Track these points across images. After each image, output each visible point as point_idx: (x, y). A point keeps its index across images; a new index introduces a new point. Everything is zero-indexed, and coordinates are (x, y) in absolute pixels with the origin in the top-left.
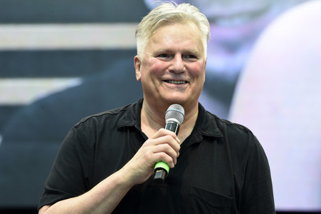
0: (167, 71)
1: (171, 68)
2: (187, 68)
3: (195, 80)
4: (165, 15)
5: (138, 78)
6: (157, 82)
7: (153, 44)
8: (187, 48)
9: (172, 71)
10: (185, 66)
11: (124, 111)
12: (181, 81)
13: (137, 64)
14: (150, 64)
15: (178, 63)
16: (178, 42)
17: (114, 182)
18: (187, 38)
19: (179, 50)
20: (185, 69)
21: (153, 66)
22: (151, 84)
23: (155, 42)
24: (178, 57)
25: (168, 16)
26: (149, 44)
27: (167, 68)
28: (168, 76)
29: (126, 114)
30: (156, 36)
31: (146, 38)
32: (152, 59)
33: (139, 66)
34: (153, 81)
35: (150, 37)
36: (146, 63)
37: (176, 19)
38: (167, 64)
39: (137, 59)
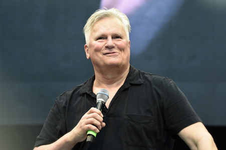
0: (104, 47)
1: (106, 45)
2: (116, 45)
5: (88, 58)
8: (115, 32)
9: (107, 47)
10: (114, 43)
15: (110, 42)
16: (109, 29)
17: (65, 140)
19: (110, 34)
20: (114, 45)
21: (96, 46)
23: (95, 31)
24: (110, 38)
38: (103, 43)
39: (86, 46)
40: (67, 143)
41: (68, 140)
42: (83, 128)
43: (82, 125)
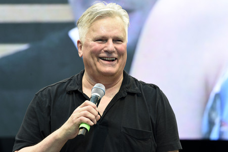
0: (103, 51)
1: (106, 49)
2: (116, 49)
3: (121, 57)
4: (101, 12)
5: (80, 55)
6: (96, 59)
7: (92, 32)
8: (116, 35)
9: (106, 51)
10: (115, 47)
11: (70, 80)
12: (112, 58)
13: (80, 45)
14: (91, 46)
15: (111, 46)
18: (116, 28)
19: (111, 37)
21: (93, 48)
22: (91, 60)
23: (94, 31)
24: (110, 41)
25: (103, 13)
26: (89, 32)
27: (103, 49)
28: (103, 55)
29: (72, 82)
30: (94, 26)
31: (87, 28)
32: (92, 43)
33: (81, 47)
34: (93, 58)
35: (89, 27)
36: (87, 46)
37: (108, 15)
38: (103, 45)
39: (79, 42)
40: (56, 141)
41: (57, 138)
42: (75, 121)
43: (74, 118)
